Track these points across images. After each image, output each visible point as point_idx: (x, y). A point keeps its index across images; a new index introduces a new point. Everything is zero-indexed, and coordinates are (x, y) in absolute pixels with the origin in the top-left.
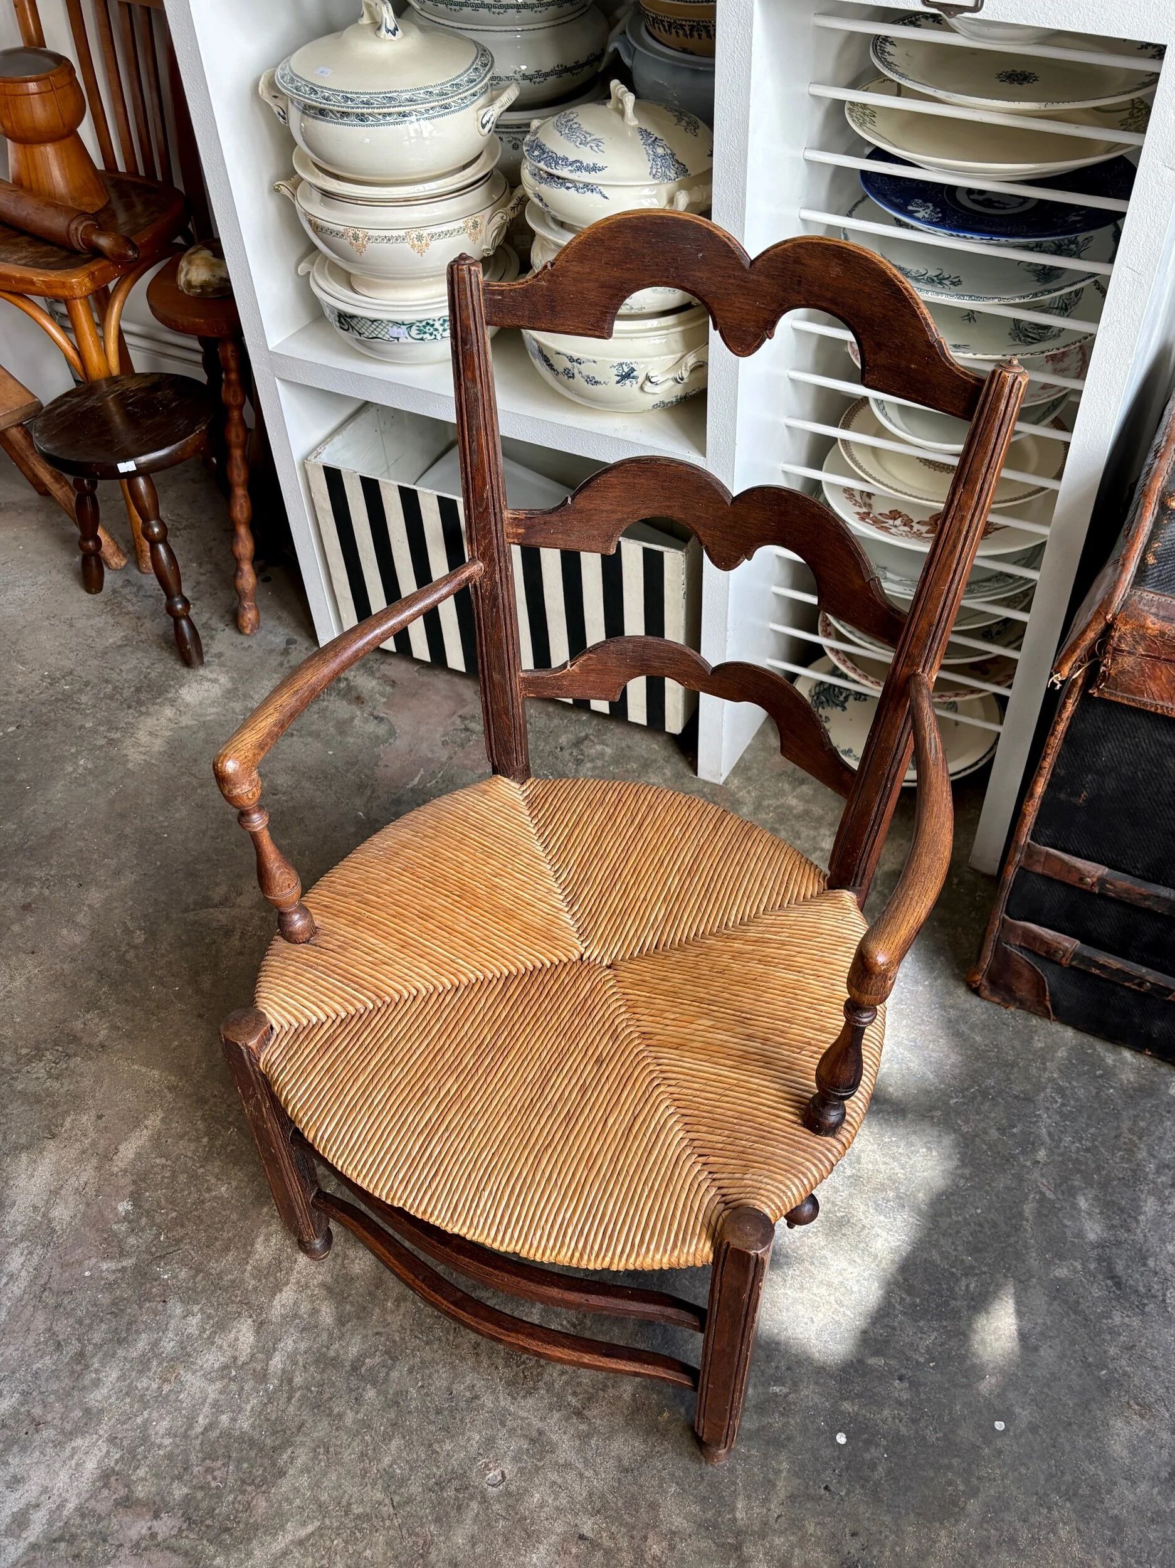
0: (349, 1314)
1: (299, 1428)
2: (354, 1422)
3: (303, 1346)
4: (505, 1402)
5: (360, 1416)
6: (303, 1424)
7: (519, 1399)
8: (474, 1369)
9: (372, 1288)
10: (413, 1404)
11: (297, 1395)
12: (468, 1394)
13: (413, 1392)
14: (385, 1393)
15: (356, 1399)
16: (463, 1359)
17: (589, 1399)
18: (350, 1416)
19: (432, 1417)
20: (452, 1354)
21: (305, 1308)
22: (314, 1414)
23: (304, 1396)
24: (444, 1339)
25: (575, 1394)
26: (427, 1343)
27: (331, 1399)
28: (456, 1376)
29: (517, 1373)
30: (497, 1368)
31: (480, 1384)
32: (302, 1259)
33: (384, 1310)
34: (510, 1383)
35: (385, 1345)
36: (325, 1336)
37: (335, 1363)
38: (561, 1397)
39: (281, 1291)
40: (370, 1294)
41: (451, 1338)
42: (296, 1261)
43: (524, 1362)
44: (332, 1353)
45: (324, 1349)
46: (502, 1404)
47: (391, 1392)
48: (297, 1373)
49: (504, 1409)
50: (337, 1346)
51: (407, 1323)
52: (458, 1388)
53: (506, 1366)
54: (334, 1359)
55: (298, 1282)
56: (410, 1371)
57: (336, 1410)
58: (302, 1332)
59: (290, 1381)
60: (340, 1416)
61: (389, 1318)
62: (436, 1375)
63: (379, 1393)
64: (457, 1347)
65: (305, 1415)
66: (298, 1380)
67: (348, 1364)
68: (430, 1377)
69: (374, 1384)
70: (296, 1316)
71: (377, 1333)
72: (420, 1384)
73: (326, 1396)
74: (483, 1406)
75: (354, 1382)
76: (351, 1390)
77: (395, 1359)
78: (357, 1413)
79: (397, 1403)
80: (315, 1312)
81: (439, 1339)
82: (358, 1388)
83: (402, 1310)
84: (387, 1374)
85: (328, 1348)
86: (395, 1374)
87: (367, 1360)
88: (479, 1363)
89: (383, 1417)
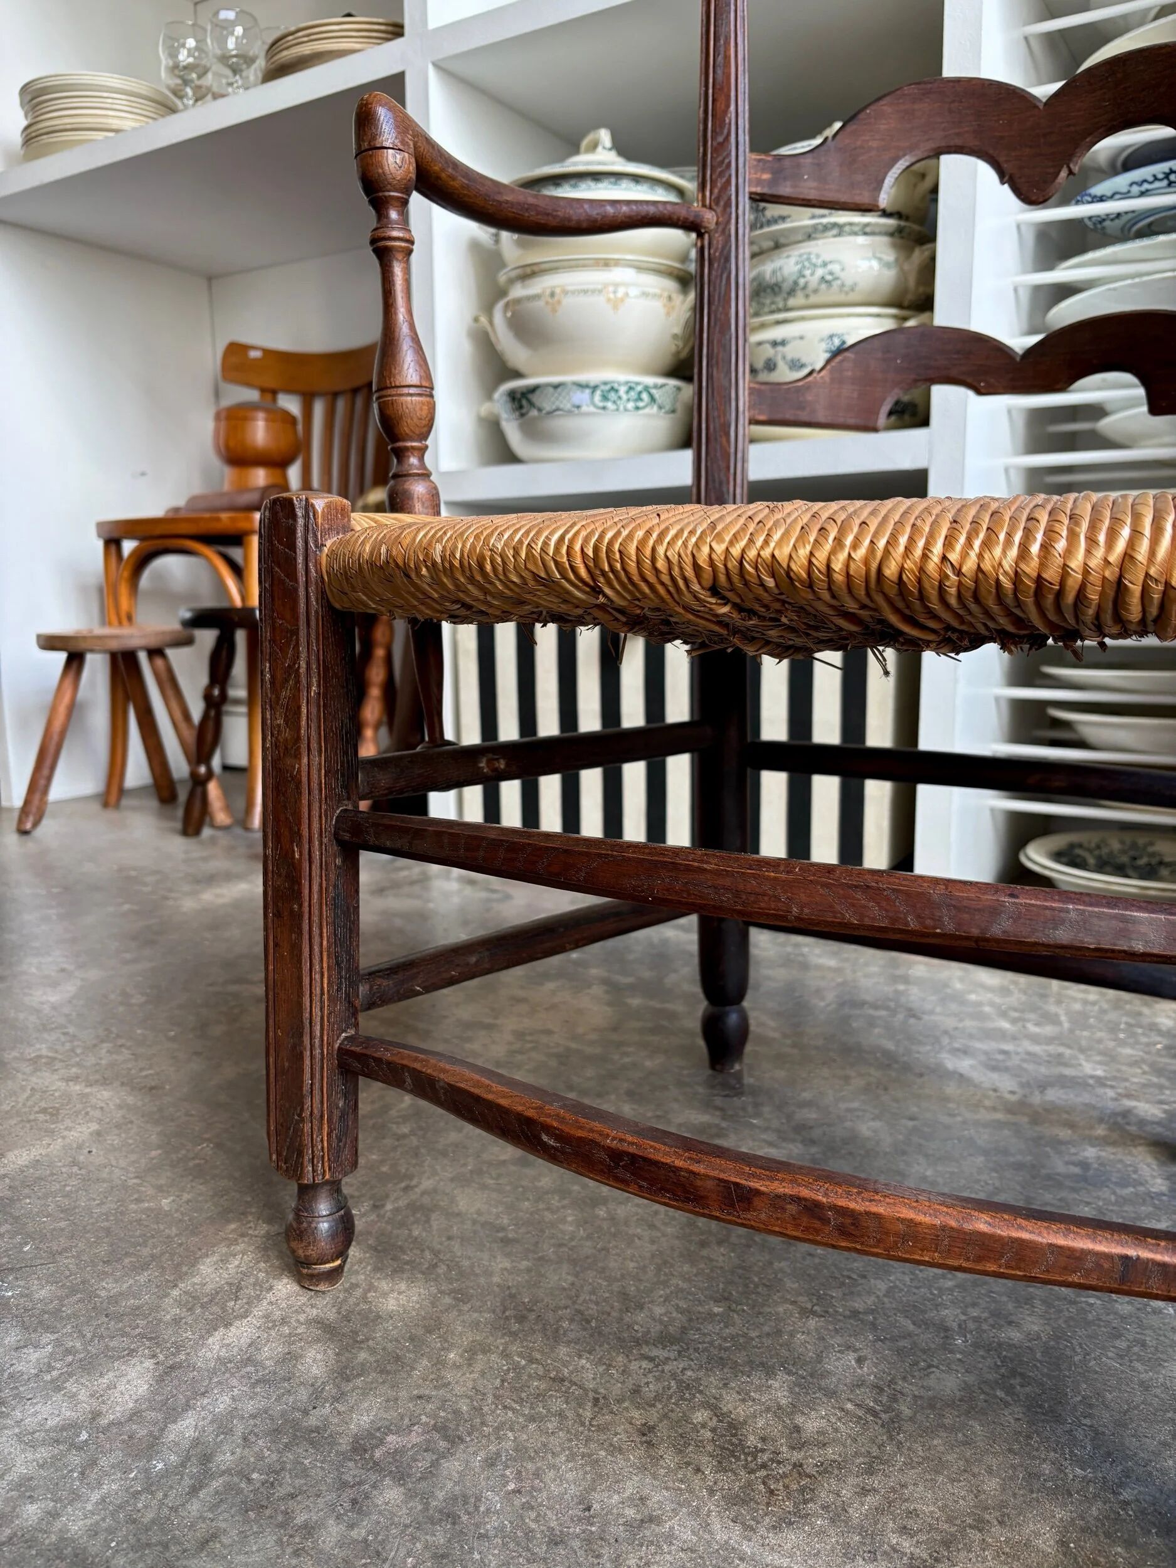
0: (363, 1364)
1: (204, 1544)
2: (340, 1544)
3: (250, 1407)
4: (724, 1532)
5: (357, 1534)
6: (214, 1537)
7: (762, 1531)
8: (643, 1468)
9: (420, 1331)
10: (492, 1524)
11: (215, 1484)
12: (630, 1512)
13: (494, 1499)
14: (426, 1498)
15: (354, 1502)
16: (615, 1450)
17: (947, 1544)
18: (331, 1534)
19: (541, 1550)
20: (588, 1440)
21: (270, 1352)
22: (247, 1521)
23: (229, 1487)
24: (570, 1414)
25: (904, 1530)
26: (532, 1419)
27: (292, 1496)
28: (599, 1477)
29: (749, 1484)
30: (698, 1470)
31: (658, 1498)
32: (285, 1288)
33: (439, 1363)
34: (734, 1500)
35: (435, 1416)
36: (303, 1394)
37: (317, 1438)
38: (870, 1534)
39: (228, 1325)
40: (412, 1339)
41: (588, 1414)
42: (271, 1288)
43: (764, 1466)
44: (313, 1421)
45: (298, 1415)
46: (721, 1536)
47: (441, 1495)
48: (226, 1447)
49: (725, 1545)
50: (327, 1409)
51: (490, 1385)
52: (606, 1500)
53: (721, 1468)
54: (317, 1430)
55: (267, 1316)
56: (490, 1462)
57: (300, 1519)
58: (253, 1386)
59: (206, 1459)
60: (309, 1530)
61: (449, 1376)
62: (552, 1474)
63: (411, 1495)
64: (601, 1429)
65: (227, 1522)
66: (225, 1458)
67: (344, 1443)
68: (537, 1474)
69: (401, 1478)
70: (249, 1361)
71: (420, 1397)
72: (511, 1486)
73: (281, 1491)
74: (670, 1538)
75: (352, 1472)
76: (344, 1485)
77: (455, 1440)
78: (351, 1527)
79: (454, 1519)
80: (291, 1357)
81: (561, 1414)
82: (360, 1483)
83: (478, 1366)
84: (435, 1464)
85: (306, 1413)
86: (452, 1466)
87: (390, 1438)
88: (657, 1460)
89: (414, 1539)
